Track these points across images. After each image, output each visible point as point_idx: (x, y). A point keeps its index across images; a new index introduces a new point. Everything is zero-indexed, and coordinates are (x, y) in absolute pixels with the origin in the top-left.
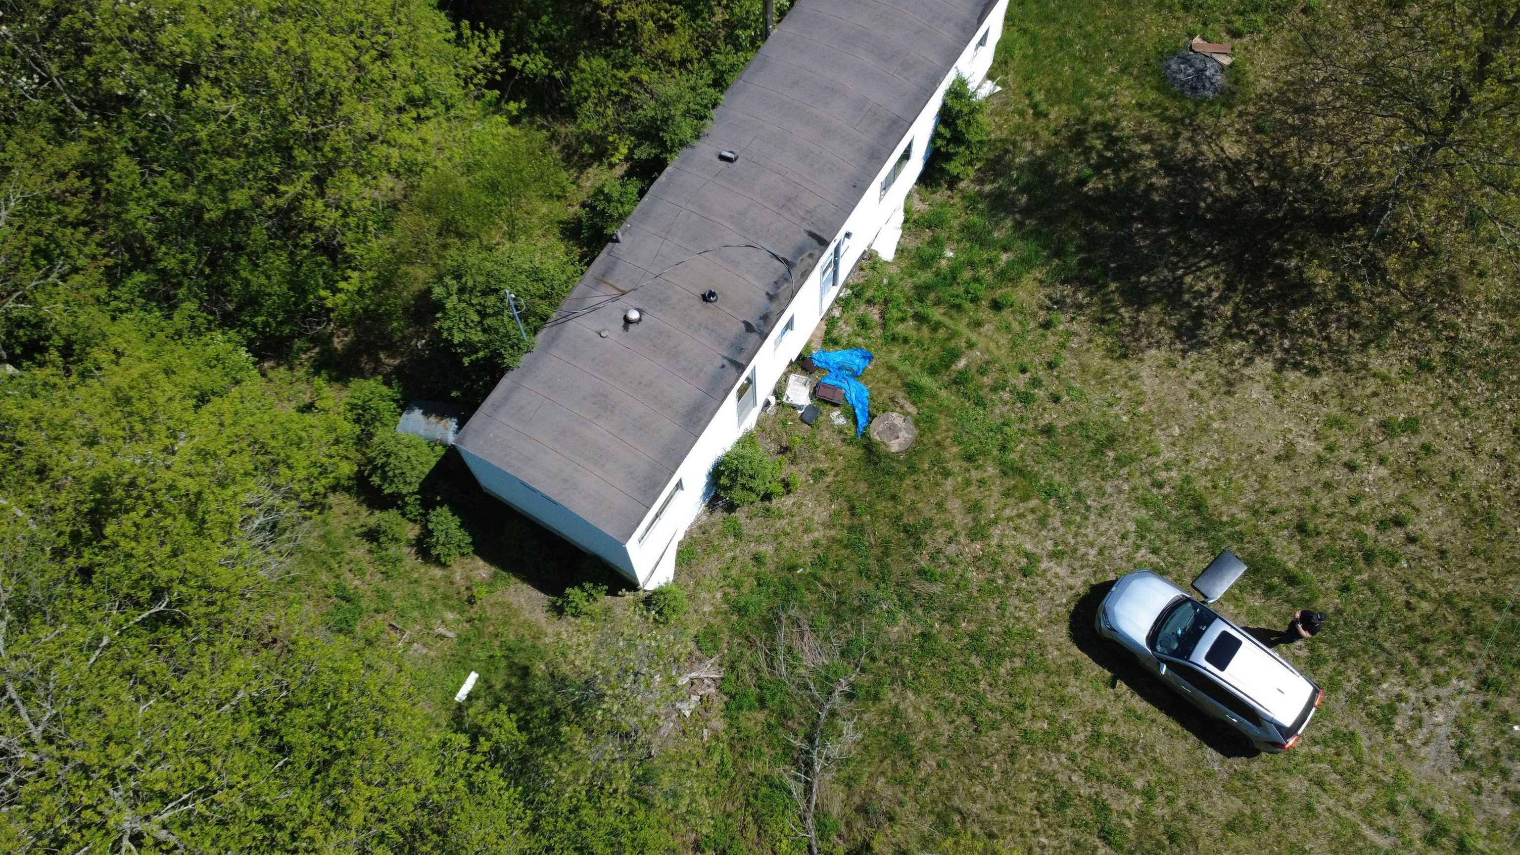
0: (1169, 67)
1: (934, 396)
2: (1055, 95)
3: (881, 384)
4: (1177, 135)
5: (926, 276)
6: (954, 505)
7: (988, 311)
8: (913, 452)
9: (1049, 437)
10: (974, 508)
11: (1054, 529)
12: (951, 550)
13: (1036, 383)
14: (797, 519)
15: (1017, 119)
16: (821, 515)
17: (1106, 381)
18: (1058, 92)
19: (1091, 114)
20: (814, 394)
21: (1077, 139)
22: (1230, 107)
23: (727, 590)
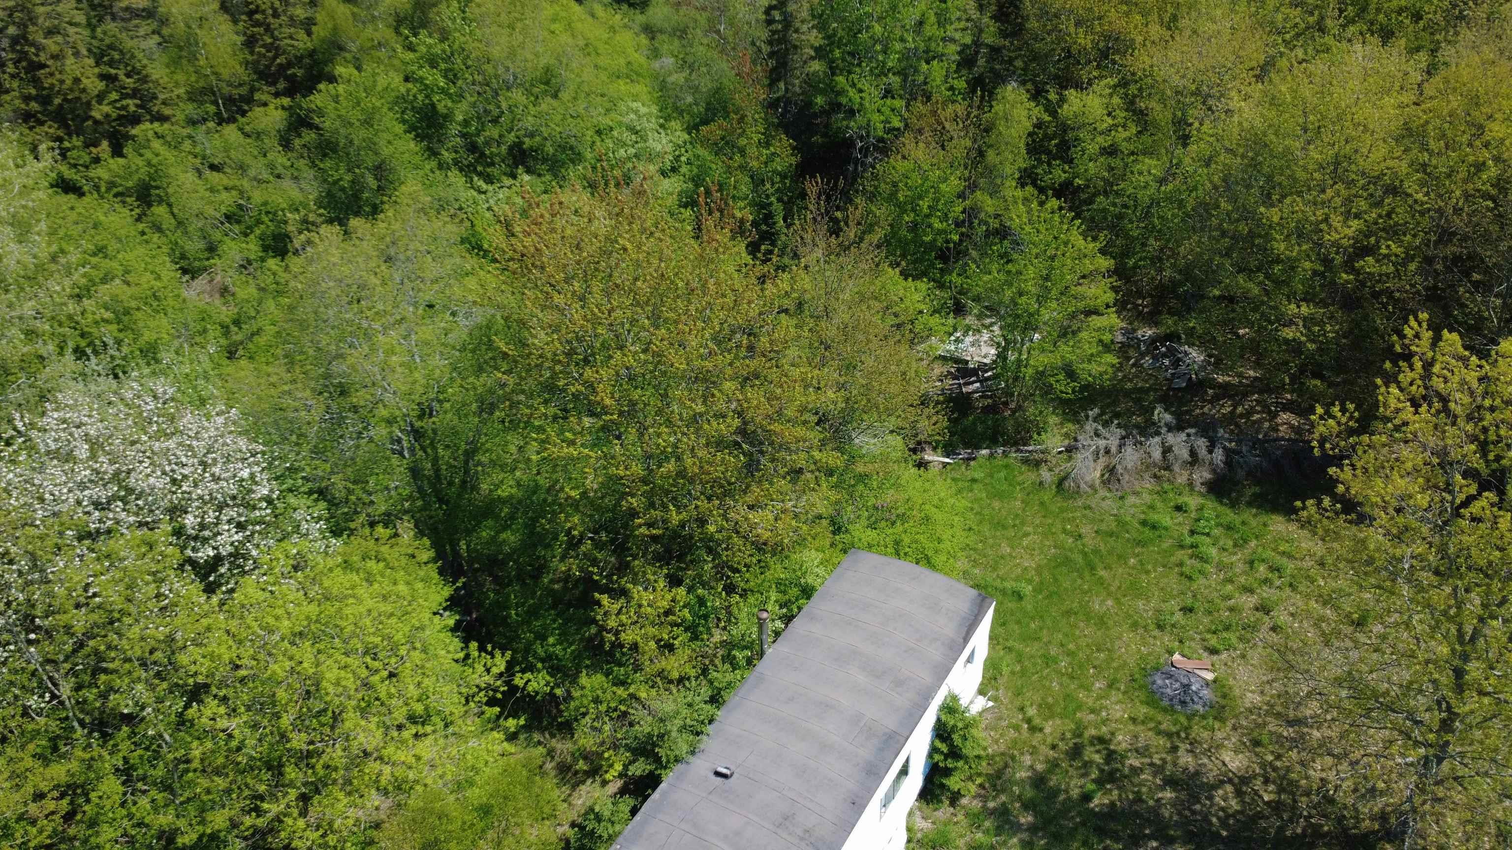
0: (1154, 683)
2: (1047, 710)
4: (1174, 749)
15: (1012, 733)
18: (1050, 707)
19: (1086, 728)
21: (1076, 752)
22: (1223, 720)
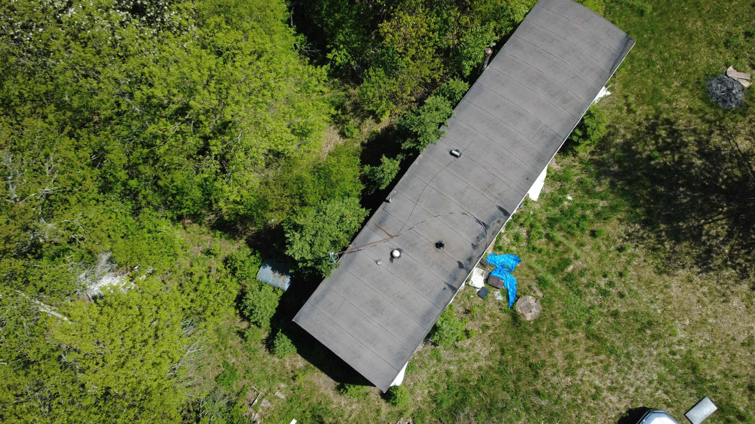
0: (710, 85)
1: (553, 287)
3: (524, 277)
4: (710, 132)
5: (555, 212)
6: (559, 355)
7: (589, 238)
8: (538, 320)
9: (615, 318)
10: (569, 357)
11: (612, 373)
12: (555, 379)
13: (611, 284)
14: (471, 353)
15: (617, 113)
16: (485, 352)
17: (652, 288)
18: (643, 96)
19: (661, 113)
20: (486, 281)
23: (431, 390)
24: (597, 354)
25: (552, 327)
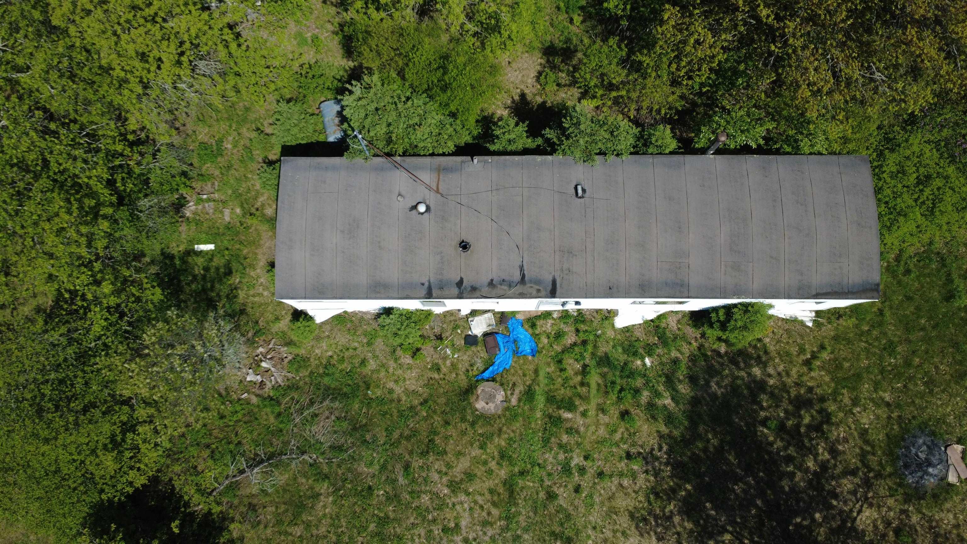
0: (916, 437)
1: (532, 409)
2: (834, 366)
7: (617, 413)
8: (486, 418)
10: (470, 476)
13: (582, 470)
14: (400, 372)
16: (412, 385)
19: (833, 401)
20: (486, 335)
21: (802, 403)
22: (907, 501)
24: (494, 504)
25: (489, 437)
